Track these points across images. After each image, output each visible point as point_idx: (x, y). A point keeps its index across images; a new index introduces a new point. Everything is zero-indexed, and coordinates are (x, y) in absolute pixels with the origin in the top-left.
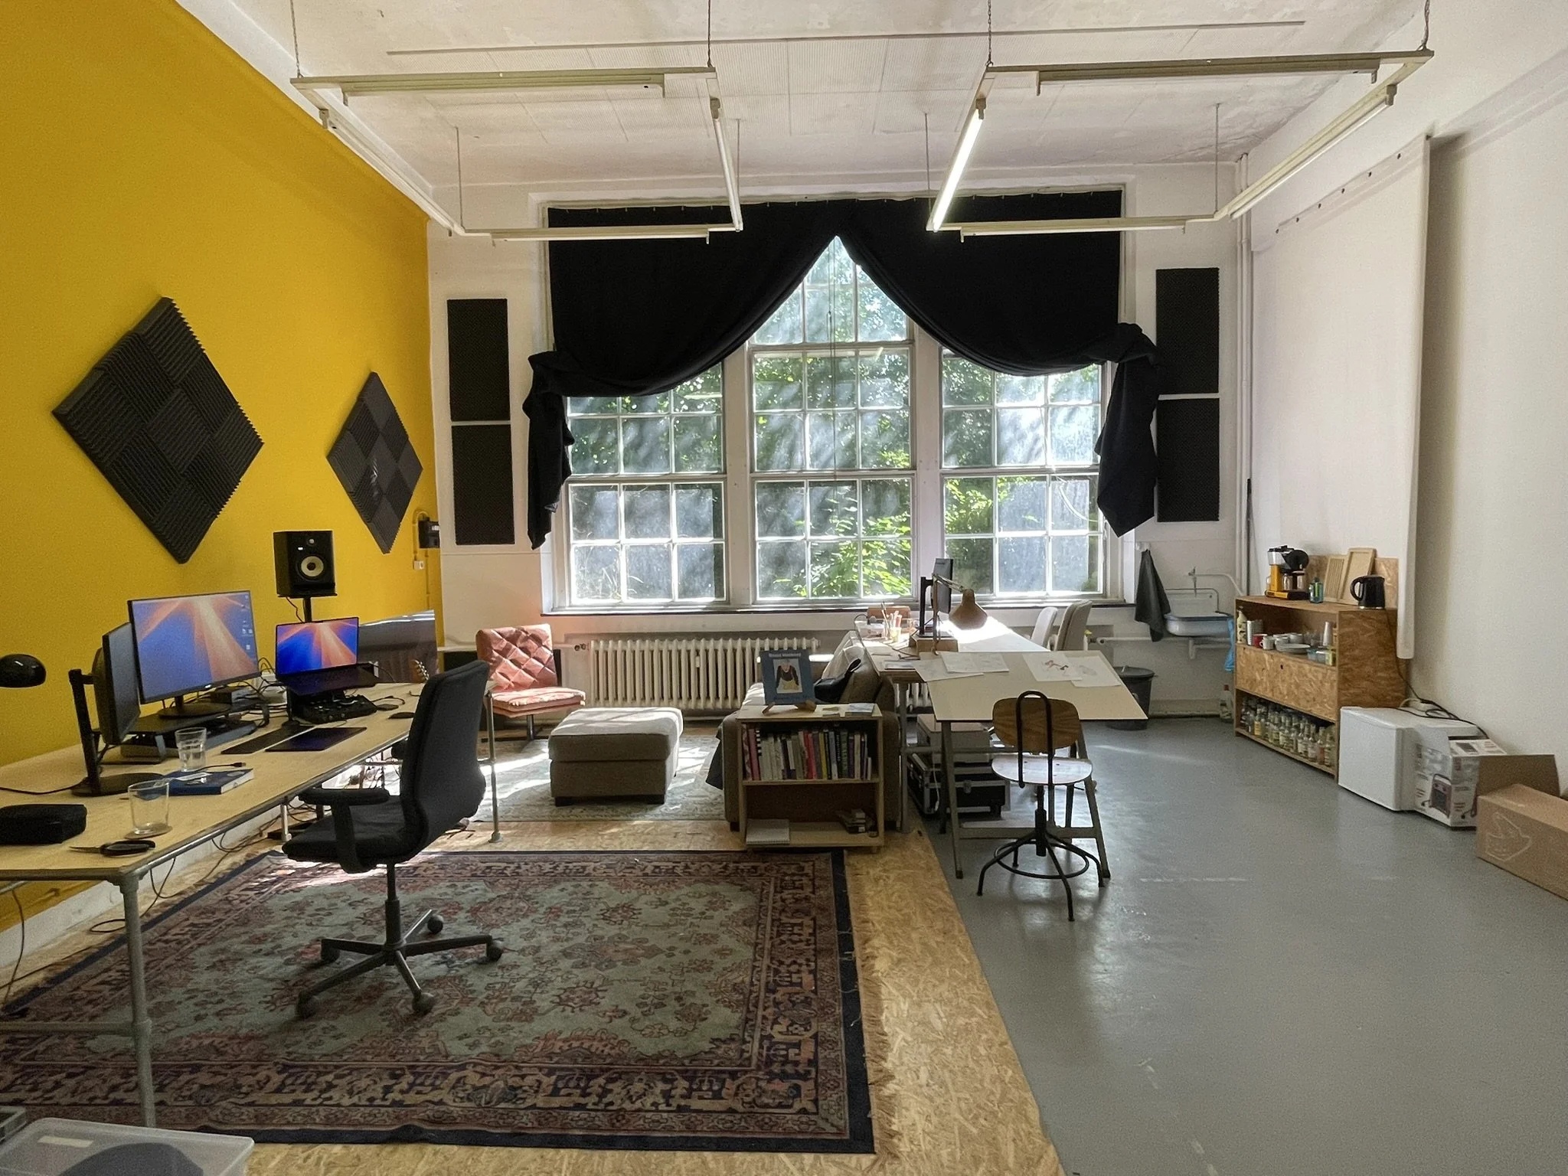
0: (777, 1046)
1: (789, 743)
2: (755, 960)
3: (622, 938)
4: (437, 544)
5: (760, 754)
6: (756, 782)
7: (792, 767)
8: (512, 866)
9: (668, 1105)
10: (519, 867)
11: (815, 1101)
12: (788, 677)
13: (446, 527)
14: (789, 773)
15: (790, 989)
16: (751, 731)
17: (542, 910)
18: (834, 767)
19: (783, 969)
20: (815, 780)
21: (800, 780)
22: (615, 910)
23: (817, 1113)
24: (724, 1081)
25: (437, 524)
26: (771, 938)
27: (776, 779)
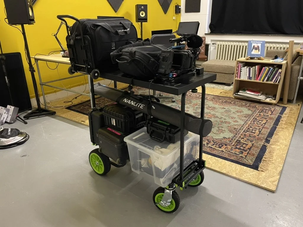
0: (241, 143)
1: (251, 69)
2: (244, 125)
3: (210, 113)
4: (180, 12)
5: (241, 71)
6: (239, 79)
7: (251, 76)
8: (190, 94)
9: (207, 145)
10: (191, 95)
11: (246, 156)
12: (256, 49)
13: (183, 7)
14: (250, 78)
15: (251, 133)
16: (240, 64)
17: (193, 104)
18: (266, 78)
19: (251, 129)
20: (258, 81)
21: (253, 80)
22: (210, 107)
23: (245, 158)
24: (223, 145)
25: (180, 6)
26: (251, 121)
27: (245, 79)
